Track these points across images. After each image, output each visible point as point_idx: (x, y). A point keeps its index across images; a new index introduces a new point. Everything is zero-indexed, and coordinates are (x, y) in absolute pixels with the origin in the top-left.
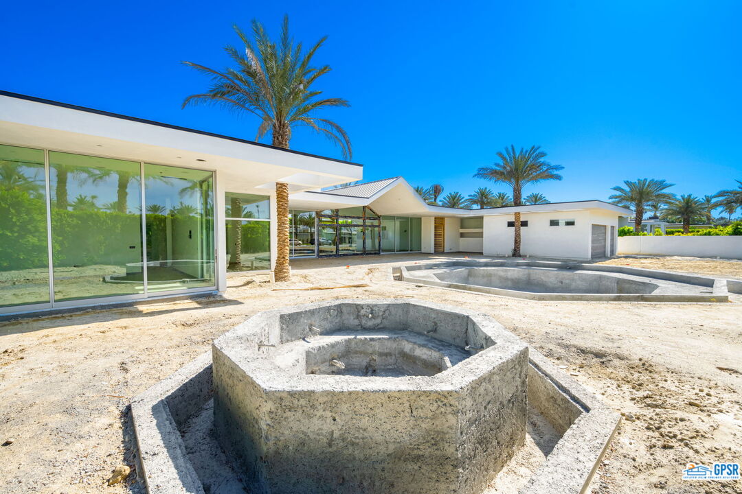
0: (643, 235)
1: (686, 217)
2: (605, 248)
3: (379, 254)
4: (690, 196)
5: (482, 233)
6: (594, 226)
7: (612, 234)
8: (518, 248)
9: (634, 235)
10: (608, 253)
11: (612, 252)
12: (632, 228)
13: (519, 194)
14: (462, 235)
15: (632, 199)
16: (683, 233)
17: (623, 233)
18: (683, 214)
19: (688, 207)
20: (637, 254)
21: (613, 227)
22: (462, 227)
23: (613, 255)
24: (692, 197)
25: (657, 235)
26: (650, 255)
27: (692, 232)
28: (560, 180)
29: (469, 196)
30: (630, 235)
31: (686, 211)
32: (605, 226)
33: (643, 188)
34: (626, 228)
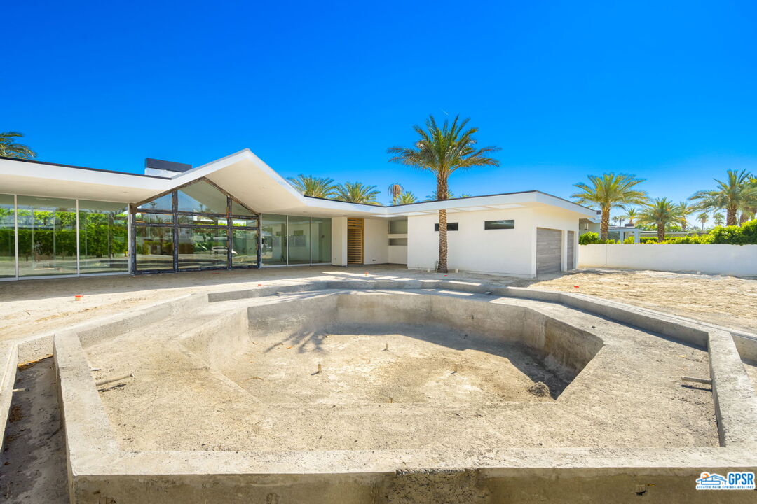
0: (610, 243)
1: (661, 223)
2: (561, 259)
3: (257, 267)
4: (664, 200)
5: (406, 239)
6: (540, 231)
7: (571, 241)
8: (443, 260)
9: (600, 243)
10: (565, 267)
11: (571, 265)
12: (597, 235)
13: (444, 184)
14: (392, 242)
15: (598, 198)
16: (656, 241)
17: (586, 241)
18: (657, 219)
19: (662, 212)
20: (603, 268)
21: (571, 233)
22: (392, 232)
23: (572, 269)
24: (667, 201)
25: (626, 243)
26: (618, 269)
27: (668, 239)
28: (498, 166)
29: (427, 197)
30: (594, 243)
31: (660, 216)
32: (560, 231)
33: (610, 184)
34: (591, 234)
